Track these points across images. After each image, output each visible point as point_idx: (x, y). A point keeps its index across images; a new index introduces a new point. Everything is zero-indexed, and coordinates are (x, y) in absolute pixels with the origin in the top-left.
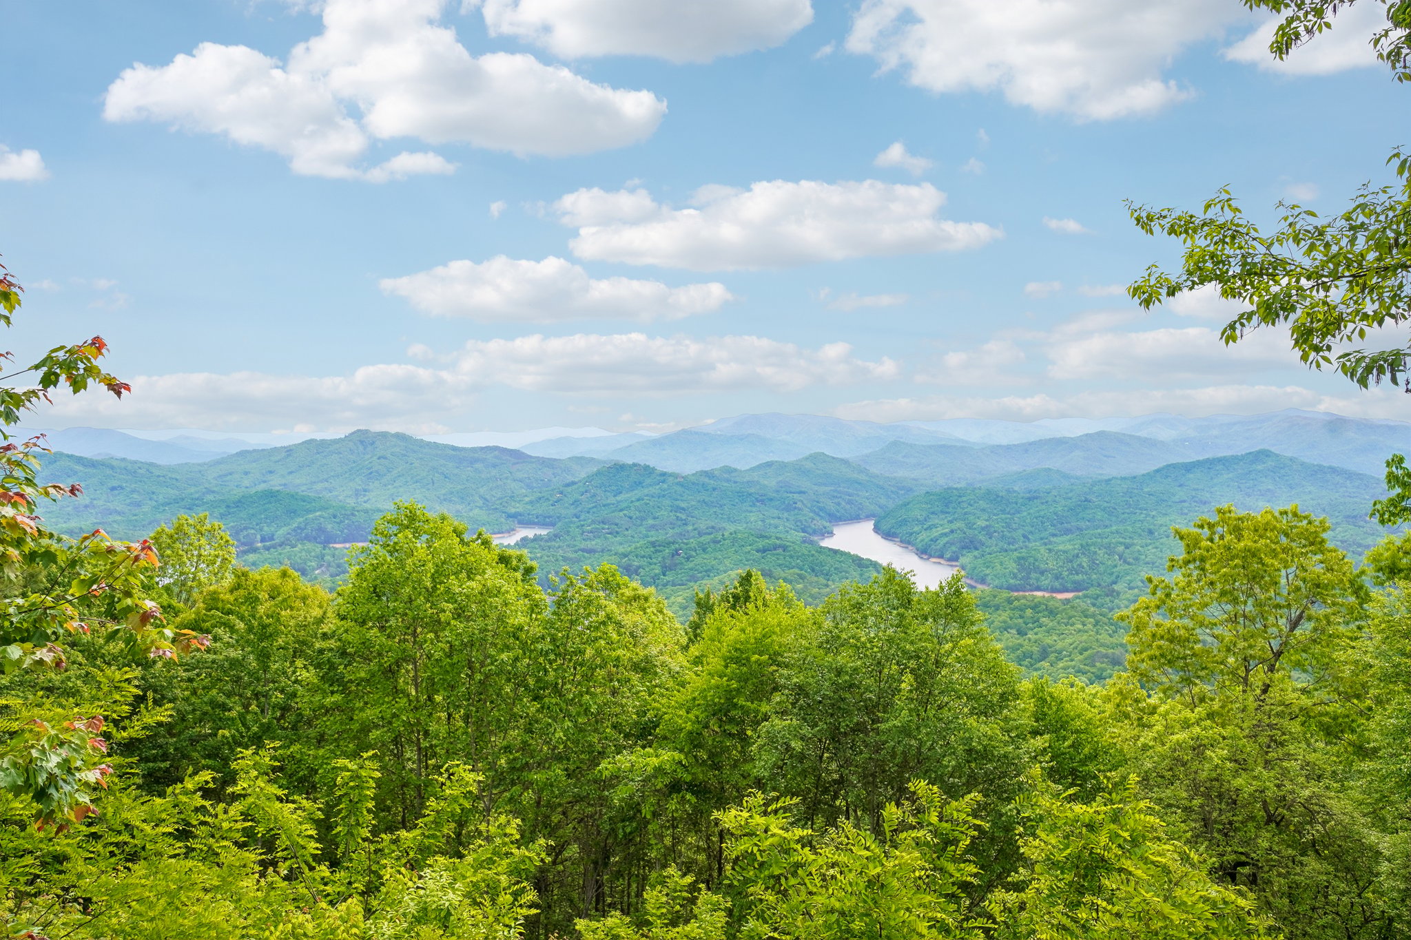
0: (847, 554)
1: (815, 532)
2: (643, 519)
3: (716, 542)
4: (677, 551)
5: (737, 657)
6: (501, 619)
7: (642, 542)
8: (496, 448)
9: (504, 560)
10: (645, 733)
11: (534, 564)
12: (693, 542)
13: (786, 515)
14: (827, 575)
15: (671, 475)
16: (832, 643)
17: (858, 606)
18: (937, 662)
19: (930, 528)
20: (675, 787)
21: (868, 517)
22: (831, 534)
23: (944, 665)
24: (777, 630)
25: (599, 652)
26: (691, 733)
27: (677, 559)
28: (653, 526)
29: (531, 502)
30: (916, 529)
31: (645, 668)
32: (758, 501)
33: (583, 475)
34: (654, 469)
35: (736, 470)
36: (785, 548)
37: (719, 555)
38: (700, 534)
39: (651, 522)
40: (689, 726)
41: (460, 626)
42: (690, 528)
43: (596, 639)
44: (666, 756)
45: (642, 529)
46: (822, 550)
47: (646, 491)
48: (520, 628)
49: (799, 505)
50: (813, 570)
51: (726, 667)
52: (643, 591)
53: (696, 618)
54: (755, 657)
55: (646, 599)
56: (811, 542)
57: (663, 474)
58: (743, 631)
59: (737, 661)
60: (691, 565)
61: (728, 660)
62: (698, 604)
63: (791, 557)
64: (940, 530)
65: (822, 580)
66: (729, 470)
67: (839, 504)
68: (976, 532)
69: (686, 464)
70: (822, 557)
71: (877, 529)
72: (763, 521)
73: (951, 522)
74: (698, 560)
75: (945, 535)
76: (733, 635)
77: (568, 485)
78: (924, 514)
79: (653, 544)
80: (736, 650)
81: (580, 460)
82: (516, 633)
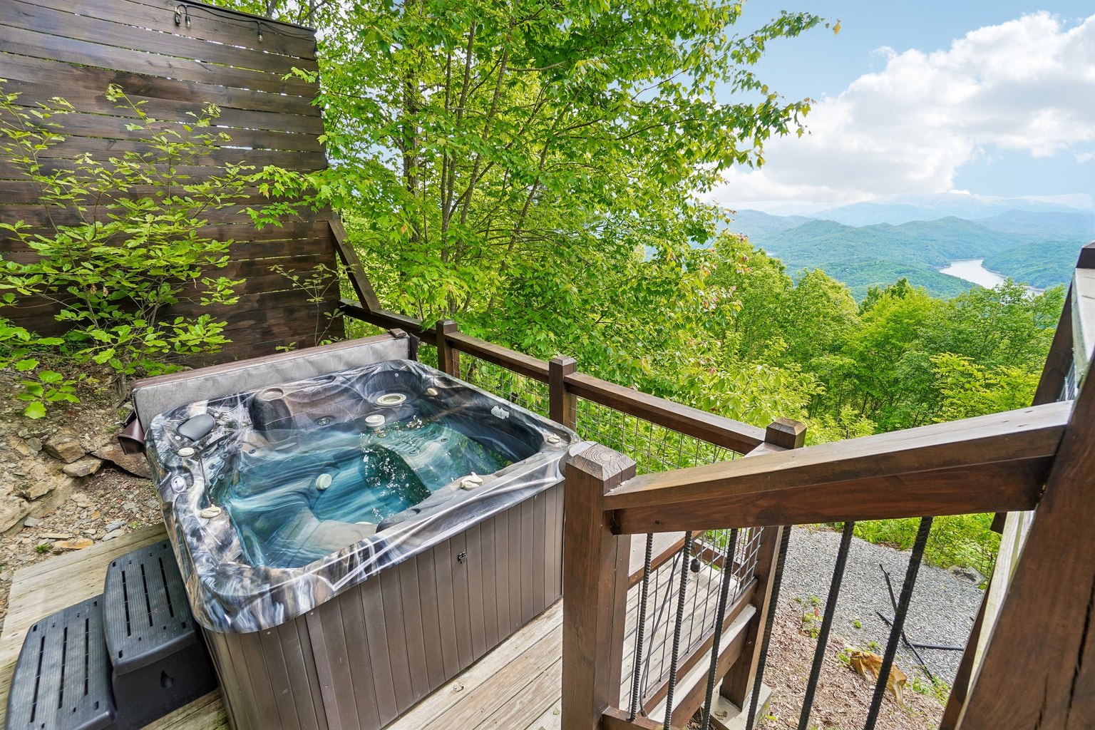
0: (958, 279)
1: (937, 264)
2: (827, 251)
3: (870, 265)
4: (845, 269)
5: (896, 319)
6: (770, 289)
7: (825, 263)
8: (751, 211)
9: (772, 262)
10: (835, 349)
11: (784, 265)
12: (856, 265)
13: (919, 253)
14: (941, 290)
15: (848, 227)
16: (959, 317)
17: (981, 300)
18: (1029, 335)
19: (1027, 266)
20: (848, 375)
21: (979, 257)
22: (949, 266)
23: (1034, 338)
24: (923, 308)
25: (818, 309)
26: (861, 352)
27: (844, 273)
28: (833, 255)
29: (766, 239)
30: (1015, 266)
31: (839, 319)
32: (902, 244)
33: (796, 226)
34: (838, 223)
35: (890, 225)
36: (914, 272)
37: (870, 273)
38: (861, 261)
39: (832, 252)
40: (861, 349)
41: (752, 290)
42: (855, 257)
43: (817, 303)
44: (847, 361)
45: (827, 256)
46: (940, 275)
47: (832, 235)
48: (779, 294)
49: (930, 247)
50: (931, 286)
51: (888, 323)
52: (838, 284)
53: (867, 300)
54: (905, 321)
55: (840, 288)
56: (934, 270)
57: (844, 227)
58: (901, 307)
59: (895, 321)
60: (852, 277)
61: (889, 321)
62: (869, 293)
63: (918, 277)
64: (1035, 268)
65: (936, 292)
66: (885, 226)
67: (959, 248)
68: (1067, 271)
69: (859, 222)
70: (939, 279)
71: (984, 265)
72: (903, 256)
73: (1046, 263)
74: (858, 275)
75: (1039, 271)
76: (894, 308)
77: (787, 231)
78: (1025, 257)
79: (831, 265)
80: (895, 316)
81: (796, 218)
82: (777, 296)
